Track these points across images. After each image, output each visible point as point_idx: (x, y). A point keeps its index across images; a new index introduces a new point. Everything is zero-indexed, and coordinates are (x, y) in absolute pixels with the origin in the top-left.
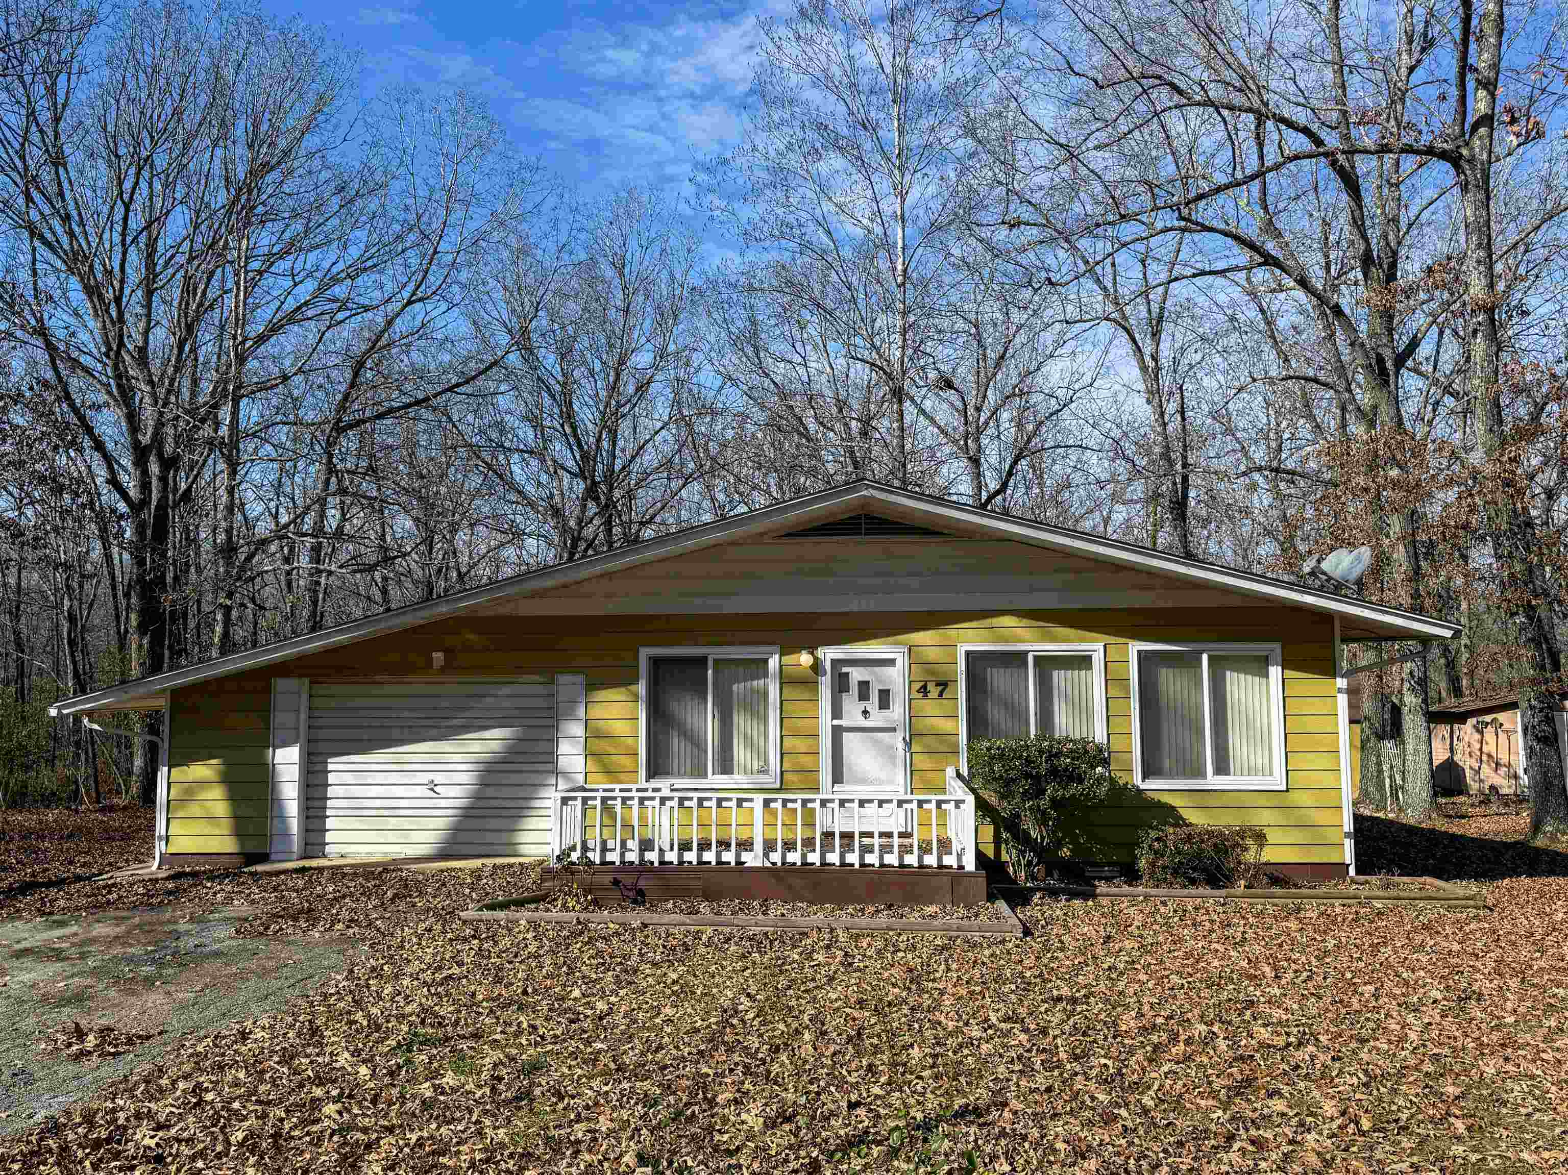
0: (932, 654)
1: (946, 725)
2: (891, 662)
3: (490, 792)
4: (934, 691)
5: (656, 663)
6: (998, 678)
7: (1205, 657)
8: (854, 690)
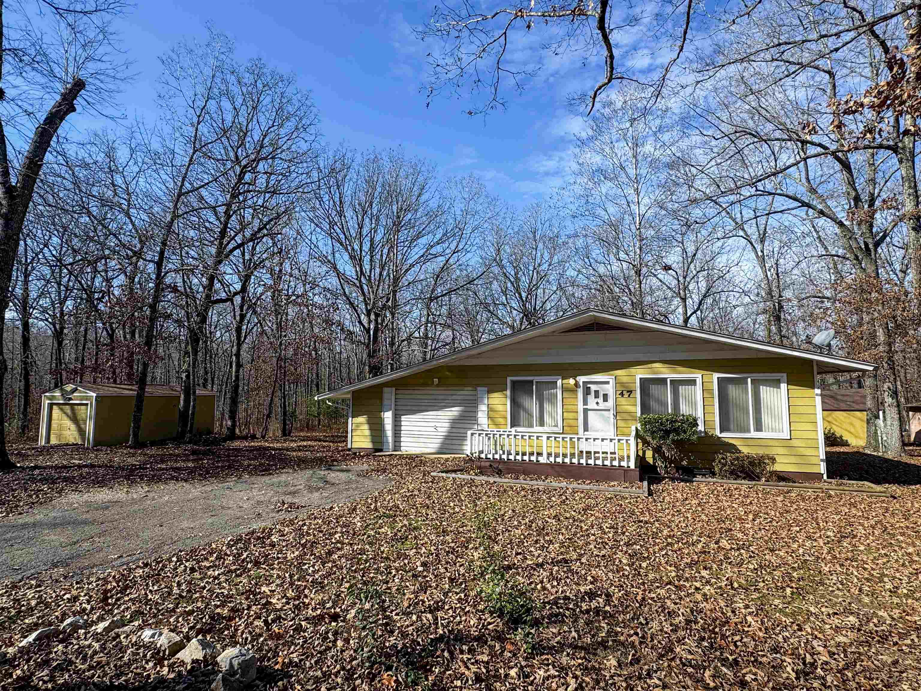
0: (625, 379)
1: (631, 408)
2: (608, 383)
3: (454, 430)
4: (626, 395)
5: (514, 383)
6: (654, 389)
7: (749, 380)
8: (593, 394)
